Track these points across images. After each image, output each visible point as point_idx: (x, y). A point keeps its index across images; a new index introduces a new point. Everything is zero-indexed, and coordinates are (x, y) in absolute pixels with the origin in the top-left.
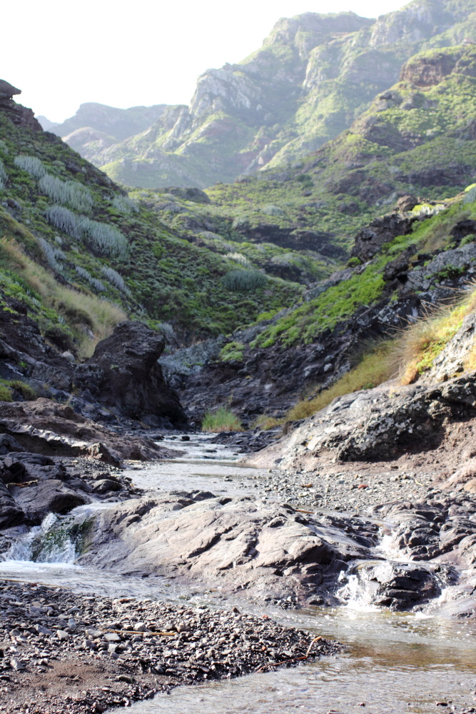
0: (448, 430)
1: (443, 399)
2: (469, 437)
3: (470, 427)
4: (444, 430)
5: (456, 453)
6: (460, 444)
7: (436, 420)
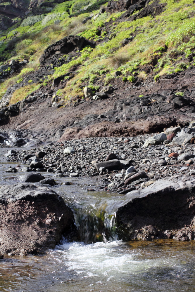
0: (11, 119)
1: (9, 111)
2: (17, 120)
3: (17, 118)
4: (9, 119)
5: (13, 125)
6: (14, 122)
7: (7, 116)
